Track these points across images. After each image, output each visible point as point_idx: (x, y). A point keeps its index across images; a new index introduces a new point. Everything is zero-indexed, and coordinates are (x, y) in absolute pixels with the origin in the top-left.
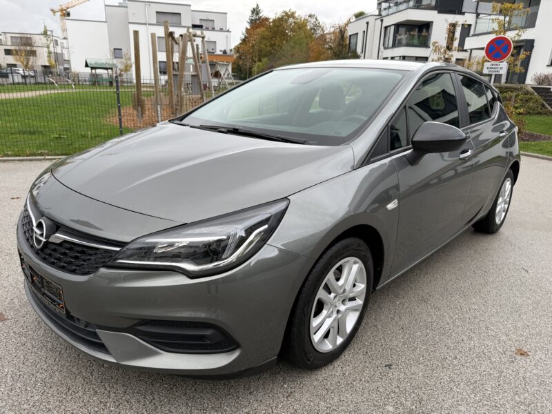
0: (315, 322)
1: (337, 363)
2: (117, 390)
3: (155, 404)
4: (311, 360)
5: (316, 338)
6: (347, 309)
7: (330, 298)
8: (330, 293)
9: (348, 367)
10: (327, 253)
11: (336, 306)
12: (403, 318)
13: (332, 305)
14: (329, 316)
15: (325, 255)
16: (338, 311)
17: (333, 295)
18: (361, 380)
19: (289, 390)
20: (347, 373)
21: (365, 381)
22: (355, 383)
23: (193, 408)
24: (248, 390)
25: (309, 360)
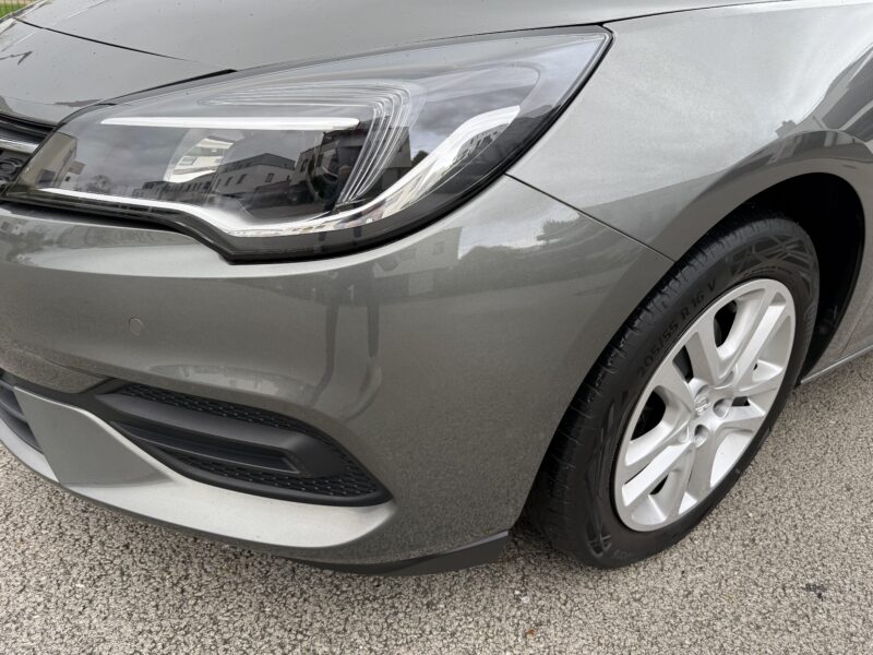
0: (633, 452)
1: (670, 558)
2: (111, 537)
3: (183, 591)
4: (606, 549)
5: (628, 493)
6: (724, 427)
7: (686, 391)
8: (689, 376)
9: (700, 575)
10: (708, 252)
11: (697, 416)
12: (849, 463)
13: (689, 411)
14: (675, 441)
15: (701, 258)
16: (699, 429)
17: (695, 383)
18: (737, 619)
19: (534, 615)
20: (696, 592)
21: (748, 625)
22: (719, 626)
23: (273, 621)
24: (425, 593)
25: (598, 550)
